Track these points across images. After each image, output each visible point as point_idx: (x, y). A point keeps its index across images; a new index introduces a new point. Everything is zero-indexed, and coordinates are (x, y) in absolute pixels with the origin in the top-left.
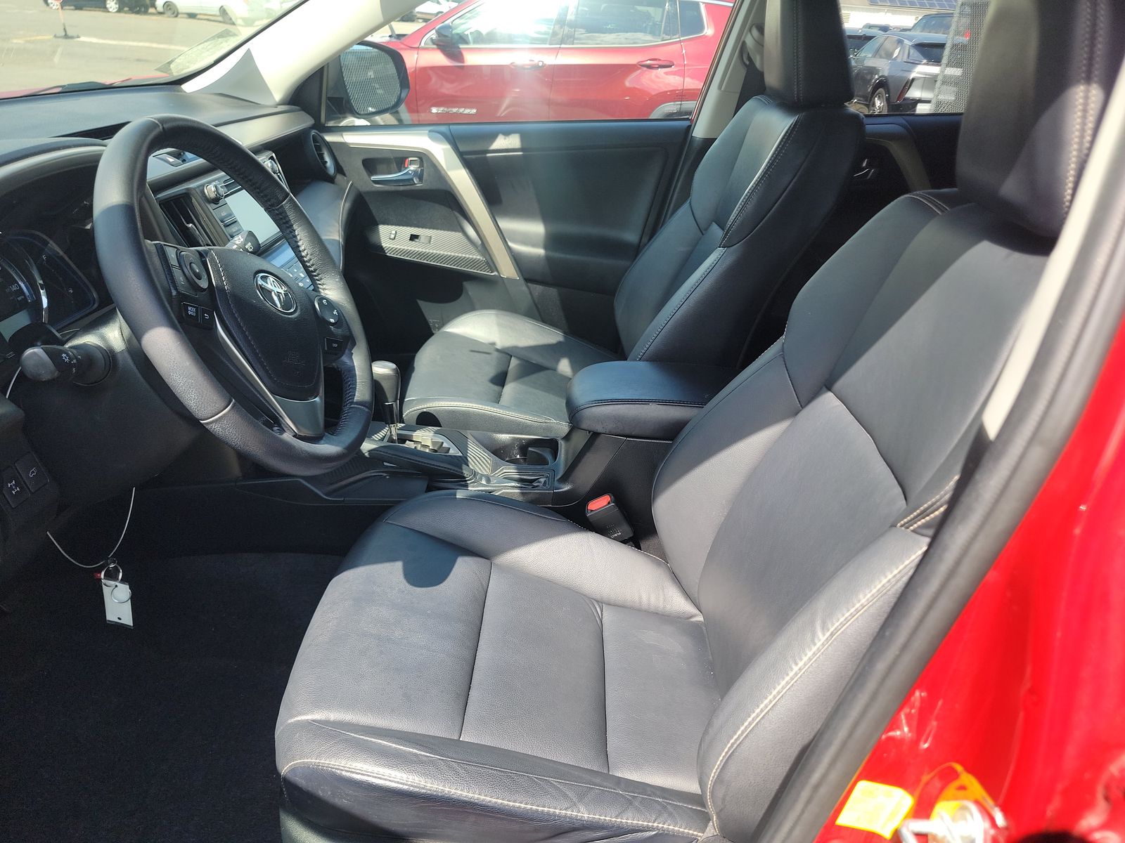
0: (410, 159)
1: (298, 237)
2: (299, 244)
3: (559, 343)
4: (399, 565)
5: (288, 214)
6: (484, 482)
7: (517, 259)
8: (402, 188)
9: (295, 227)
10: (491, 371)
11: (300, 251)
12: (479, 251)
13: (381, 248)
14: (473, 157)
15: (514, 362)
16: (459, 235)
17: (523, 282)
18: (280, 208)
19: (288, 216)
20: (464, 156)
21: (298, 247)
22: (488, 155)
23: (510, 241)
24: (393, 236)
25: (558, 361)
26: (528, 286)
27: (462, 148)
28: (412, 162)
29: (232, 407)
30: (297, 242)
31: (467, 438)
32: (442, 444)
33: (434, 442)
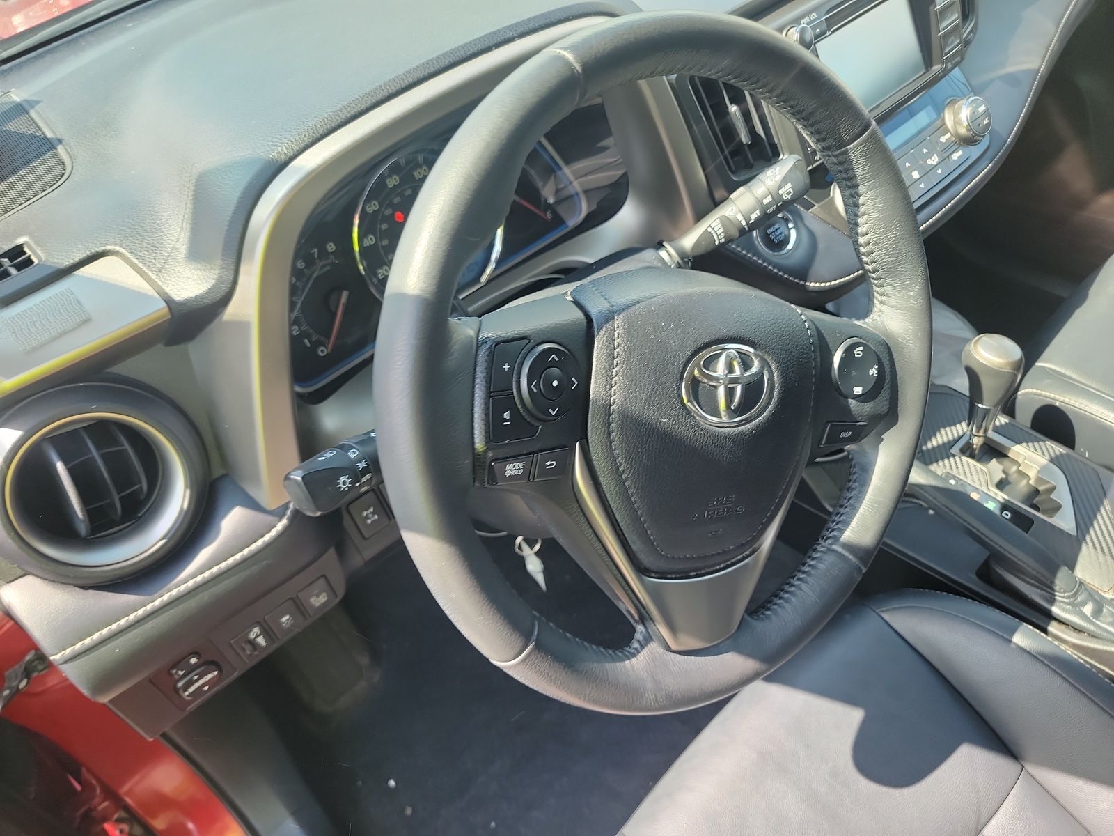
1: (862, 209)
2: (860, 220)
4: (855, 716)
5: (855, 166)
6: (1088, 609)
9: (861, 189)
11: (857, 234)
18: (841, 154)
19: (853, 169)
21: (857, 225)
29: (524, 660)
30: (856, 216)
31: (1105, 494)
32: (1053, 489)
33: (1039, 480)
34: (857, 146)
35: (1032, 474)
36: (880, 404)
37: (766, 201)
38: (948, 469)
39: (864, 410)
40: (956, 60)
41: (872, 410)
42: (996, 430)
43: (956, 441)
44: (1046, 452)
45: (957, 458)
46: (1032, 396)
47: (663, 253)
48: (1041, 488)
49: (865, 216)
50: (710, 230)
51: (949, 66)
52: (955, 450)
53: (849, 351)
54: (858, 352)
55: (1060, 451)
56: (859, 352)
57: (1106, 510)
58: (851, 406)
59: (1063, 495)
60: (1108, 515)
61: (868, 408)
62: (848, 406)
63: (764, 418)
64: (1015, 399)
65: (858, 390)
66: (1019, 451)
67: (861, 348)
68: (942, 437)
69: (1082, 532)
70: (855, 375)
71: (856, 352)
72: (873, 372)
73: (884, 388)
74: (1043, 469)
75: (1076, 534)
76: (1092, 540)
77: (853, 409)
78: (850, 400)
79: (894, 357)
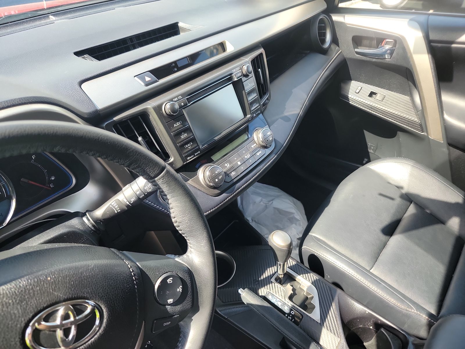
0: (387, 40)
1: (171, 206)
2: (171, 211)
3: (457, 204)
7: (447, 129)
8: (374, 60)
10: (386, 220)
11: (170, 217)
12: (417, 115)
13: (347, 98)
14: (440, 45)
15: (412, 210)
16: (407, 98)
17: (446, 145)
20: (432, 44)
22: (454, 45)
23: (447, 114)
24: (358, 91)
25: (450, 217)
26: (448, 149)
27: (432, 37)
28: (387, 43)
31: (333, 300)
32: (312, 298)
33: (307, 293)
34: (160, 179)
35: (305, 289)
36: (187, 304)
37: (138, 193)
38: (269, 291)
39: (177, 309)
40: (258, 112)
41: (182, 308)
42: (290, 268)
43: (273, 275)
44: (310, 279)
45: (273, 284)
46: (307, 249)
47: (85, 219)
48: (309, 297)
49: (173, 209)
50: (111, 206)
51: (255, 115)
52: (273, 280)
53: (164, 281)
54: (169, 281)
55: (316, 278)
56: (171, 281)
57: (333, 309)
58: (168, 309)
59: (316, 302)
60: (334, 311)
61: (178, 308)
62: (166, 309)
63: (95, 339)
64: (302, 249)
65: (170, 301)
66: (299, 278)
67: (172, 278)
68: (268, 273)
69: (323, 321)
70: (168, 293)
71: (168, 281)
72: (180, 289)
73: (188, 296)
74: (309, 288)
75: (320, 323)
76: (326, 325)
77: (169, 311)
78: (167, 306)
79: (195, 277)
